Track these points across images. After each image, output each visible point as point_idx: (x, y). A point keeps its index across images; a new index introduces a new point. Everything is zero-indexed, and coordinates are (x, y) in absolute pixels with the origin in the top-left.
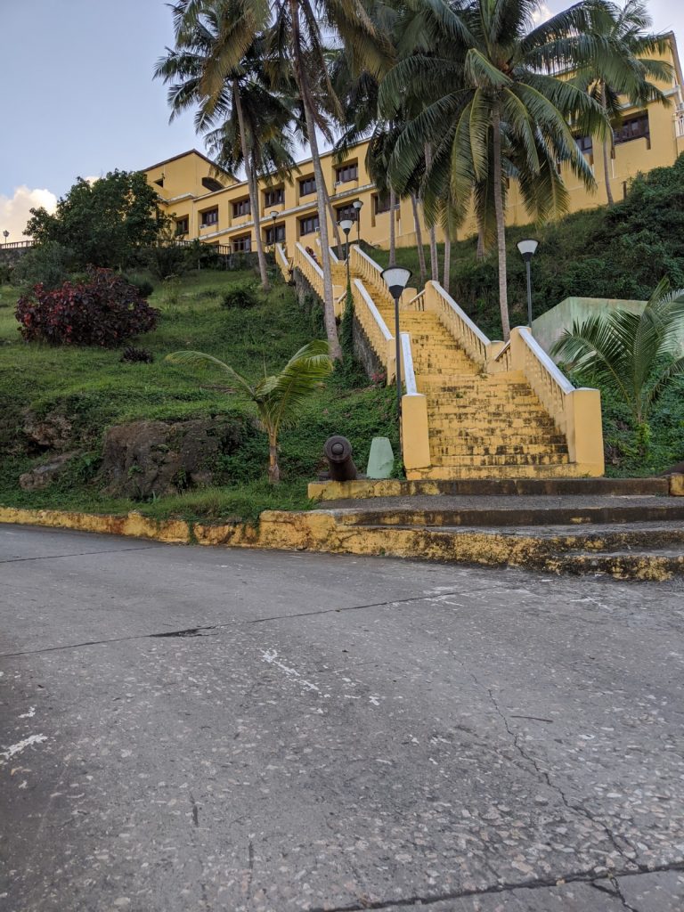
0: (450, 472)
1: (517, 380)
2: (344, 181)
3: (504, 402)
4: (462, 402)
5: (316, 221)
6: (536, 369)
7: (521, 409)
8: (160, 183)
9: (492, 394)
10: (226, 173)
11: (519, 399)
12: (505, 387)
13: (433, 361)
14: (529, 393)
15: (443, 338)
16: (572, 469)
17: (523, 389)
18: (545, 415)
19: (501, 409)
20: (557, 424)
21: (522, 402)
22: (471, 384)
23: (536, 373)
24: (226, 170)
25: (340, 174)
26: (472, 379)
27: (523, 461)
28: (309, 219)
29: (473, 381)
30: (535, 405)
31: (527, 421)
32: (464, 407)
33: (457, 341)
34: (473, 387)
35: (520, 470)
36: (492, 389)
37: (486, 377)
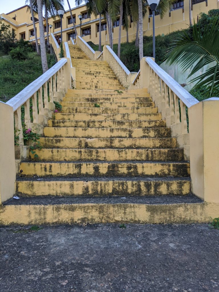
0: (30, 213)
1: (143, 95)
2: (85, 18)
3: (130, 112)
4: (96, 110)
5: (74, 35)
6: (156, 85)
7: (143, 118)
8: (14, 19)
9: (122, 105)
10: (35, 11)
11: (142, 110)
12: (133, 100)
13: (99, 85)
14: (151, 105)
15: (108, 73)
16: (199, 211)
17: (147, 102)
18: (163, 125)
19: (126, 117)
20: (173, 135)
21: (144, 112)
22: (109, 97)
23: (157, 89)
24: (35, 10)
25: (84, 16)
26: (111, 93)
27: (135, 189)
28: (72, 34)
29: (112, 95)
30: (155, 115)
31: (146, 129)
32: (96, 115)
33: (116, 75)
34: (109, 99)
35: (128, 210)
36: (123, 101)
37: (121, 92)
